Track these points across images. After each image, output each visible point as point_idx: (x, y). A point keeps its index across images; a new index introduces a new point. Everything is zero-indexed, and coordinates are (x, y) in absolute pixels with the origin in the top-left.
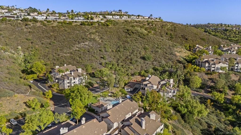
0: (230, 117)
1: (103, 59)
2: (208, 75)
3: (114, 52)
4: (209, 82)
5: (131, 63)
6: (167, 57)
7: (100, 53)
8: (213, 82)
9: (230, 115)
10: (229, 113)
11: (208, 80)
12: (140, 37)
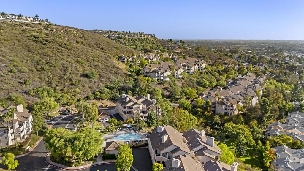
0: (201, 119)
1: (25, 84)
2: (160, 85)
3: (35, 72)
4: (164, 92)
5: (72, 84)
6: (113, 71)
7: (12, 75)
8: (168, 91)
9: (201, 118)
10: (199, 116)
11: (164, 90)
12: (63, 47)
